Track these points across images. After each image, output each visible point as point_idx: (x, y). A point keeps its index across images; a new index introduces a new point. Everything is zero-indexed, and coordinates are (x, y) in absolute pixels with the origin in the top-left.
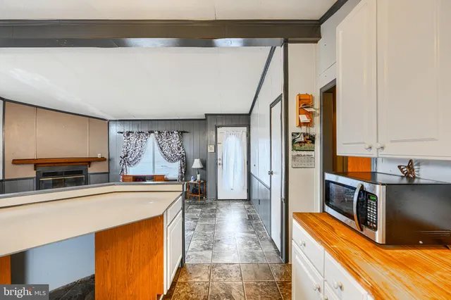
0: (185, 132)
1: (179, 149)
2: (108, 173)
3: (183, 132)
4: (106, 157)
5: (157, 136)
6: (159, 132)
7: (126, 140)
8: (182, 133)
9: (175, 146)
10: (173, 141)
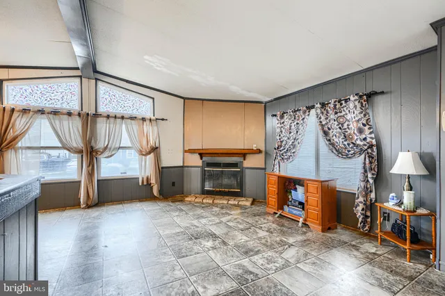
0: (376, 93)
1: (361, 131)
2: (265, 169)
3: (370, 96)
4: (263, 148)
5: (319, 111)
6: (323, 105)
7: (279, 125)
8: (369, 98)
9: (354, 127)
10: (349, 117)
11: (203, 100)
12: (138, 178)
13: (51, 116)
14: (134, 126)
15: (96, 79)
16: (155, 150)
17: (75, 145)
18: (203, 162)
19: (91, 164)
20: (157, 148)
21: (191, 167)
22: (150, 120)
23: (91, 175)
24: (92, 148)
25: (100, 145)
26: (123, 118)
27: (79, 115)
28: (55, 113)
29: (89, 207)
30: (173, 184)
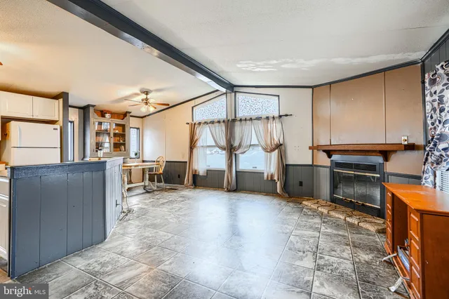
11: (330, 84)
12: (263, 173)
13: (210, 125)
14: (260, 125)
15: (235, 92)
16: (279, 146)
17: (222, 144)
18: (331, 161)
19: (230, 158)
20: (281, 145)
21: (321, 166)
22: (274, 118)
23: (230, 166)
24: (232, 145)
25: (236, 144)
26: (251, 119)
27: (224, 121)
28: (212, 122)
29: (229, 191)
30: (301, 184)
